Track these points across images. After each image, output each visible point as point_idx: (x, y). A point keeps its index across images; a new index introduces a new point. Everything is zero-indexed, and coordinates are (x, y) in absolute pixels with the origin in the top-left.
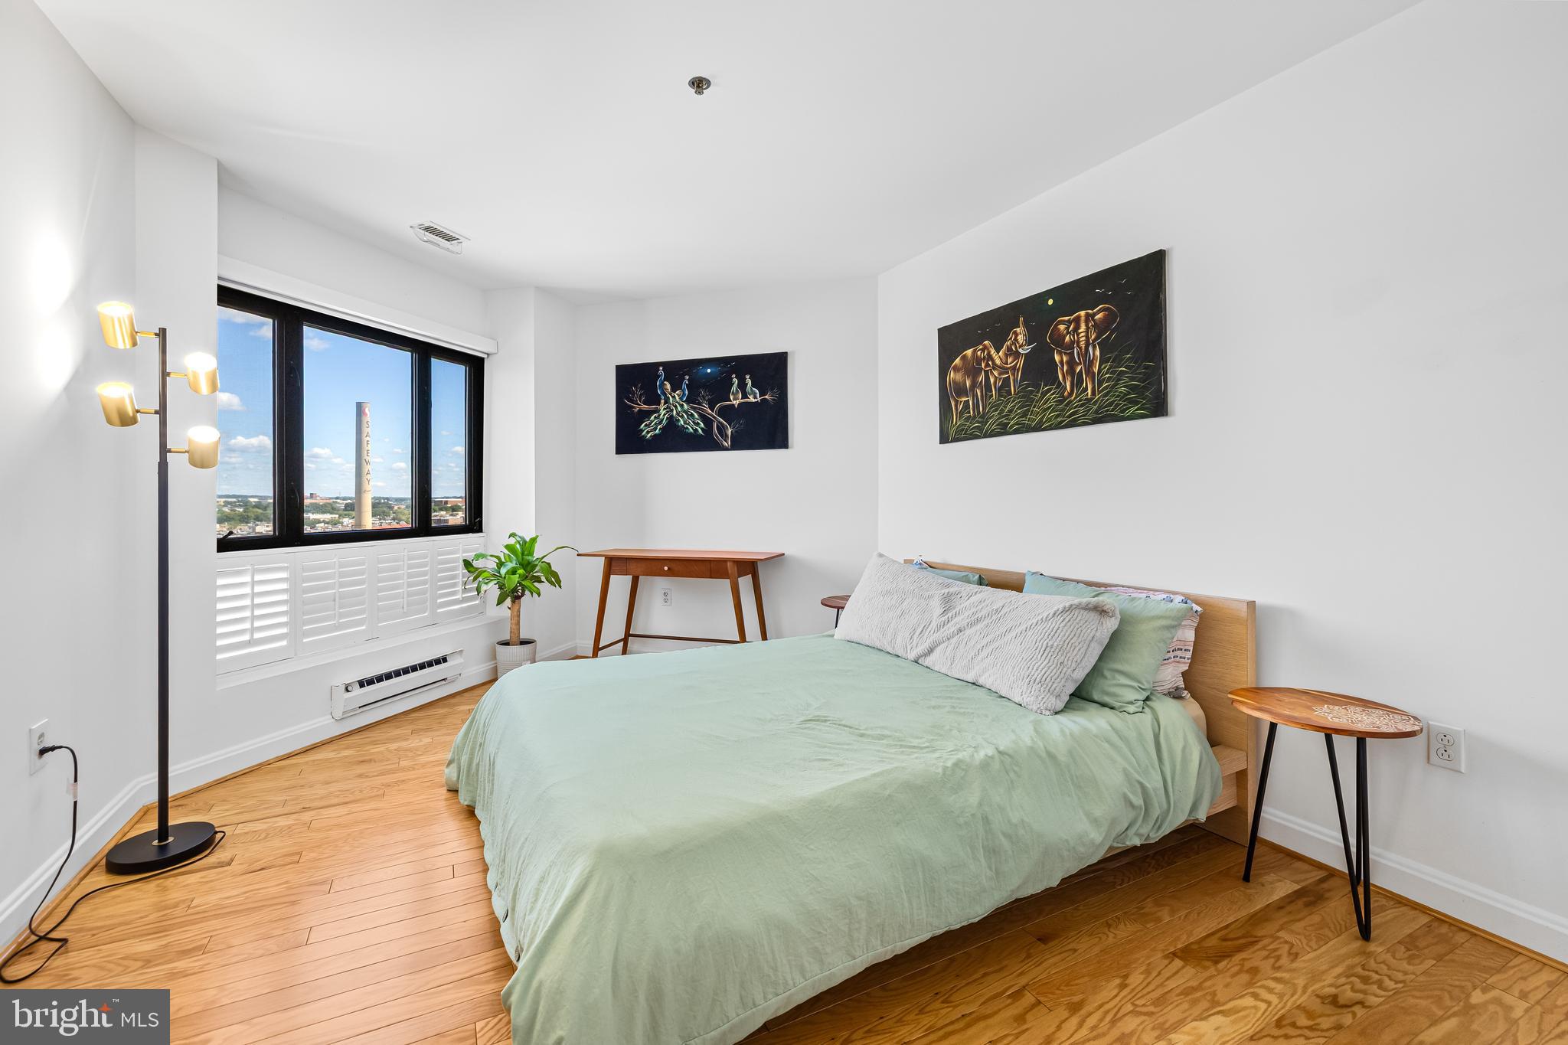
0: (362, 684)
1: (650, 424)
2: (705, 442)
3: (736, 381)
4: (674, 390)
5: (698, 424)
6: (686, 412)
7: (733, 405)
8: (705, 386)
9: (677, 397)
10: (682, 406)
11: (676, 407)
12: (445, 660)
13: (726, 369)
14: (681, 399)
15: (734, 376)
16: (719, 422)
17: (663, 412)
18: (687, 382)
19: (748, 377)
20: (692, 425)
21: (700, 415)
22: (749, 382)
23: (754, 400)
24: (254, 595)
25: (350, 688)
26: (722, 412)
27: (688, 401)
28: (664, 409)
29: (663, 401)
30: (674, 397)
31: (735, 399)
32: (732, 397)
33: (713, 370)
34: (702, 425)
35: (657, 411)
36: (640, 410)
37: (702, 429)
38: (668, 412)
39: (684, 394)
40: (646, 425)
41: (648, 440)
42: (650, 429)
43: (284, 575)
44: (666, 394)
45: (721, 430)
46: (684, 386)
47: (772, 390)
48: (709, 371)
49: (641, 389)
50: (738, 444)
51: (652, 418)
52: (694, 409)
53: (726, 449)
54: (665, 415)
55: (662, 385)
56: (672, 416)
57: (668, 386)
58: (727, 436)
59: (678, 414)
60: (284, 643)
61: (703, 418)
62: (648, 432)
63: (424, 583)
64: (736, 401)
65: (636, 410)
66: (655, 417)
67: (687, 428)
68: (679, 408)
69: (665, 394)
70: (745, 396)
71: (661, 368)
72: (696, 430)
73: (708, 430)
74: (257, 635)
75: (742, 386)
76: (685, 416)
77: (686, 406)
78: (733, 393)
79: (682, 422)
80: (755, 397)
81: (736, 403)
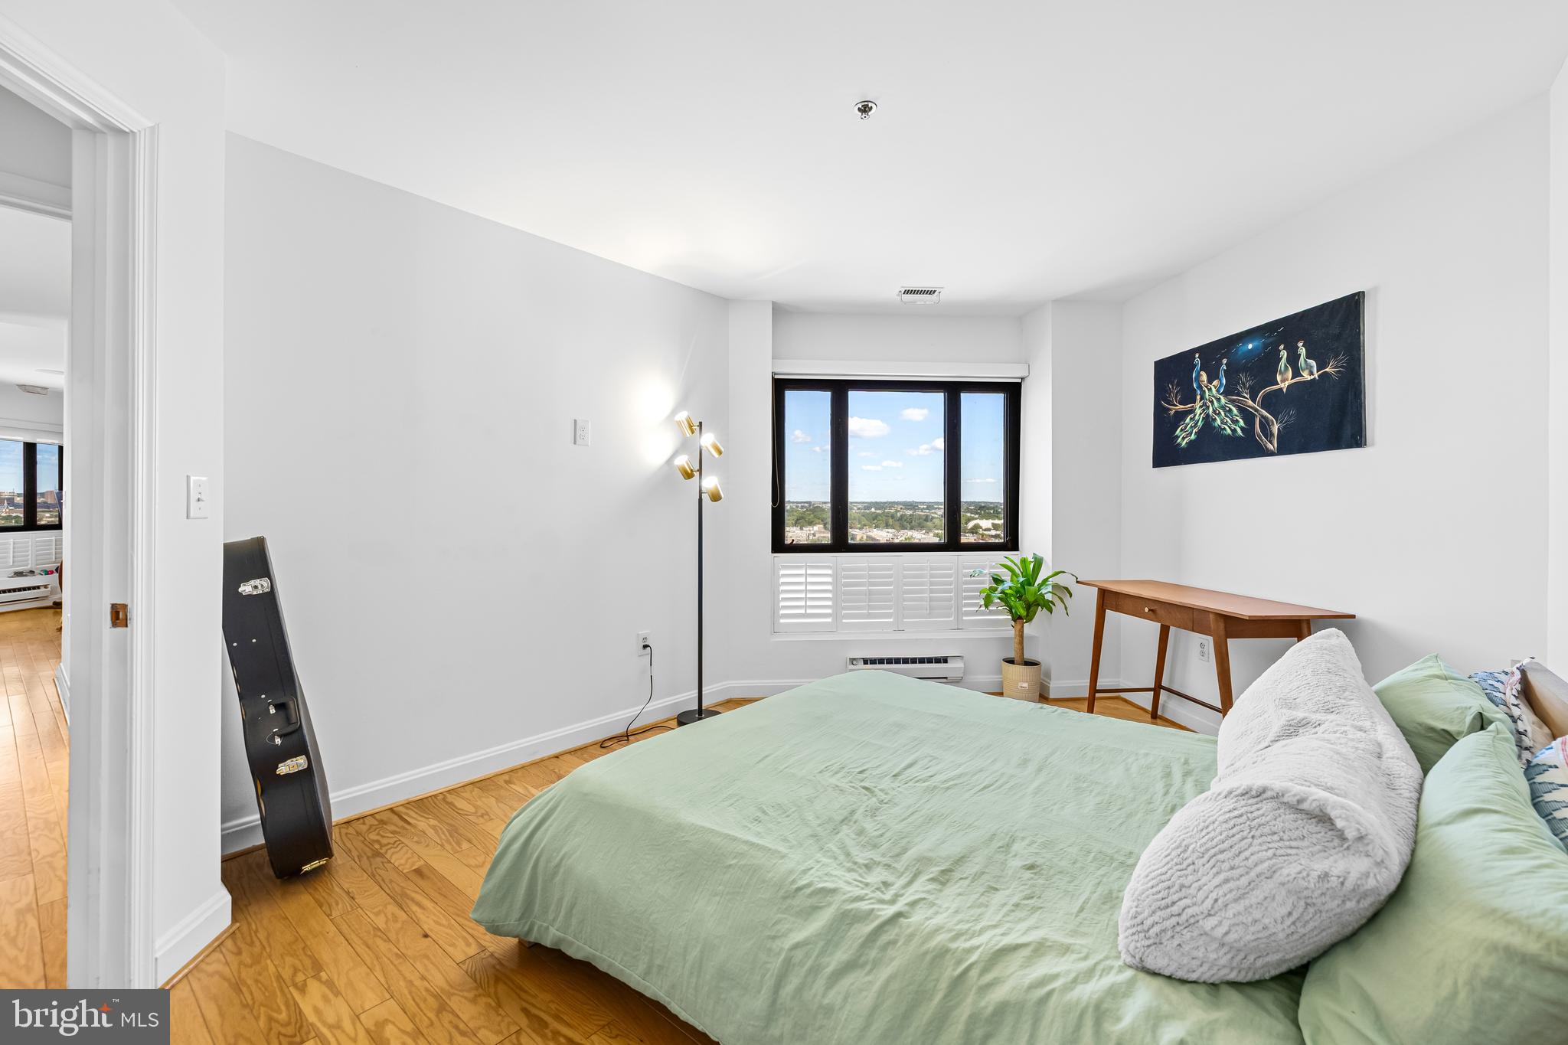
0: (866, 661)
1: (1186, 427)
2: (1246, 447)
3: (1284, 354)
4: (1210, 381)
5: (1237, 421)
6: (1223, 408)
7: (1281, 389)
8: (1245, 369)
9: (1214, 390)
10: (1219, 400)
11: (1212, 402)
12: (945, 660)
13: (1271, 340)
14: (1218, 391)
15: (1282, 347)
16: (1263, 416)
17: (1198, 411)
18: (1225, 368)
19: (1300, 344)
20: (1231, 425)
21: (1240, 409)
22: (1303, 351)
23: (1309, 378)
24: (806, 583)
25: (855, 662)
26: (1269, 403)
27: (1226, 393)
28: (1201, 407)
29: (1198, 397)
30: (1210, 390)
31: (1283, 381)
32: (1279, 378)
33: (1256, 343)
34: (1242, 423)
35: (1192, 411)
36: (1177, 412)
37: (1242, 428)
38: (1204, 410)
39: (1221, 384)
40: (1182, 430)
41: (1183, 448)
42: (1185, 436)
43: (829, 572)
44: (1202, 388)
45: (1265, 426)
46: (1222, 373)
47: (1336, 357)
48: (1250, 346)
49: (1177, 386)
50: (1287, 446)
51: (1188, 420)
52: (1232, 401)
53: (1272, 454)
54: (1201, 414)
55: (1199, 375)
56: (1208, 415)
57: (1204, 377)
58: (1272, 435)
59: (1214, 412)
60: (829, 620)
61: (1243, 411)
62: (1184, 438)
63: (950, 591)
64: (1284, 381)
65: (1172, 412)
66: (1191, 419)
67: (1225, 429)
68: (1216, 404)
69: (1200, 387)
70: (1296, 373)
71: (1197, 356)
72: (1234, 431)
73: (1249, 430)
74: (809, 611)
75: (1293, 360)
76: (1222, 413)
77: (1223, 400)
78: (1281, 373)
79: (1219, 422)
80: (1311, 373)
81: (1284, 386)
